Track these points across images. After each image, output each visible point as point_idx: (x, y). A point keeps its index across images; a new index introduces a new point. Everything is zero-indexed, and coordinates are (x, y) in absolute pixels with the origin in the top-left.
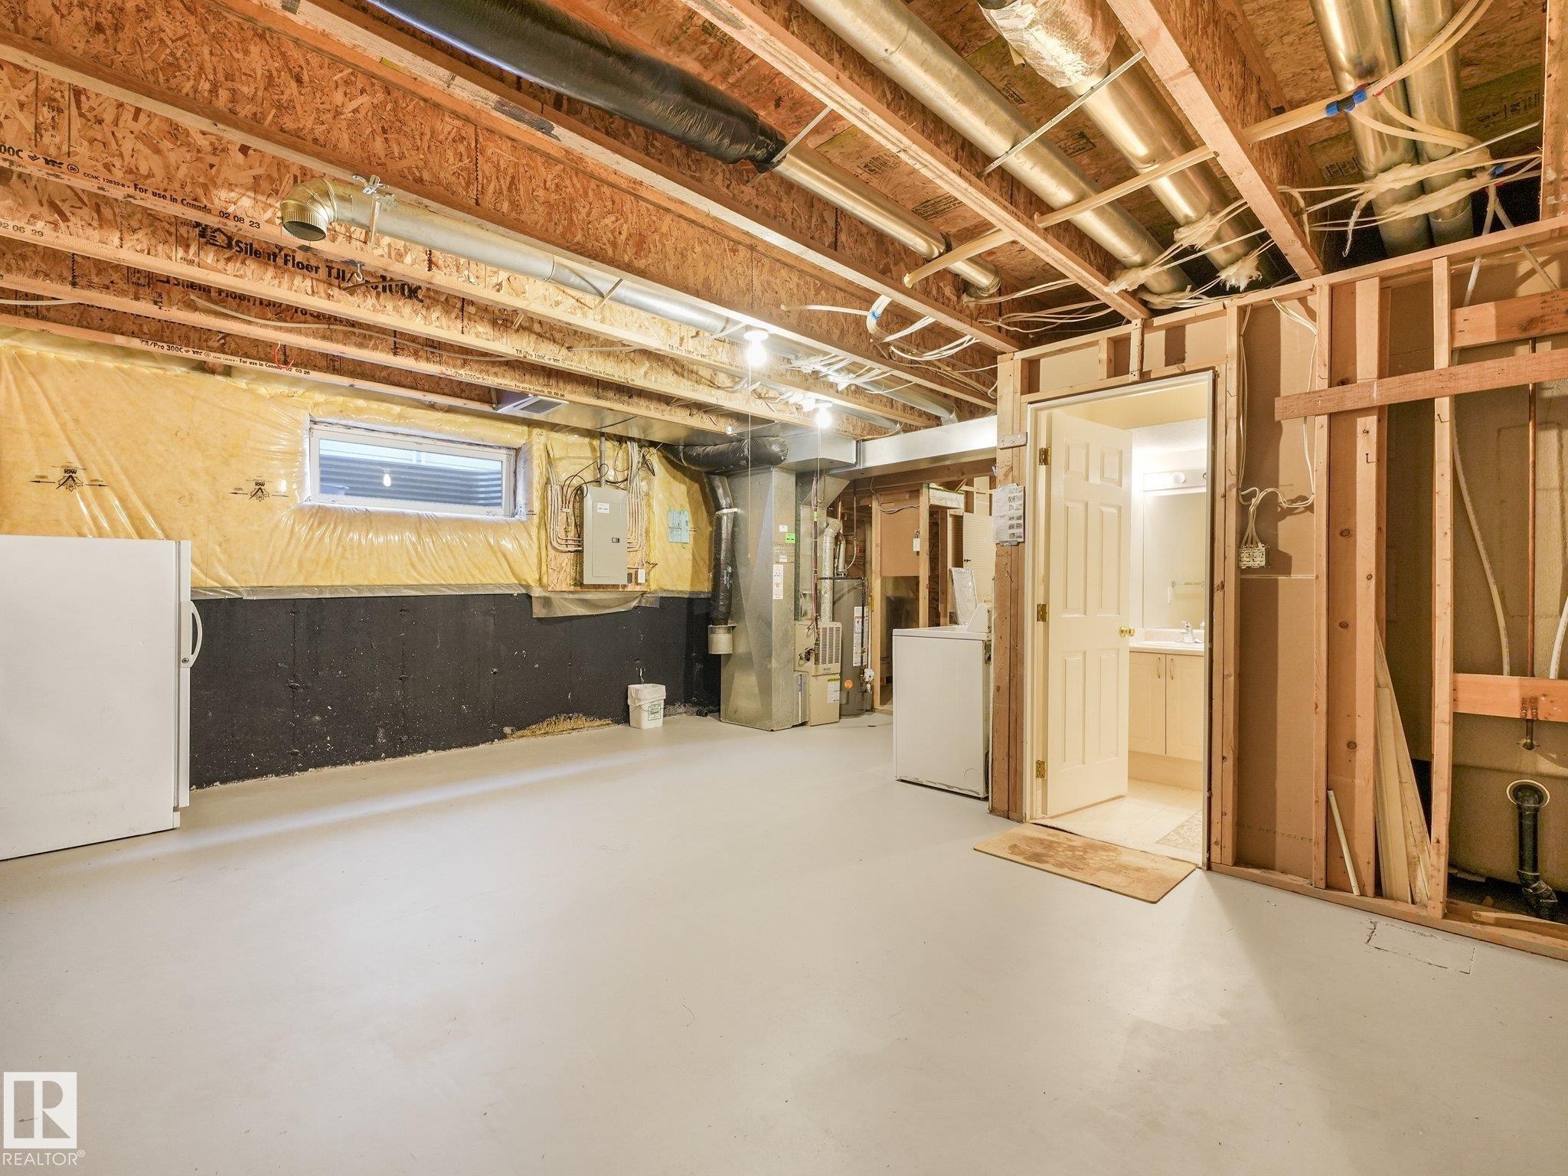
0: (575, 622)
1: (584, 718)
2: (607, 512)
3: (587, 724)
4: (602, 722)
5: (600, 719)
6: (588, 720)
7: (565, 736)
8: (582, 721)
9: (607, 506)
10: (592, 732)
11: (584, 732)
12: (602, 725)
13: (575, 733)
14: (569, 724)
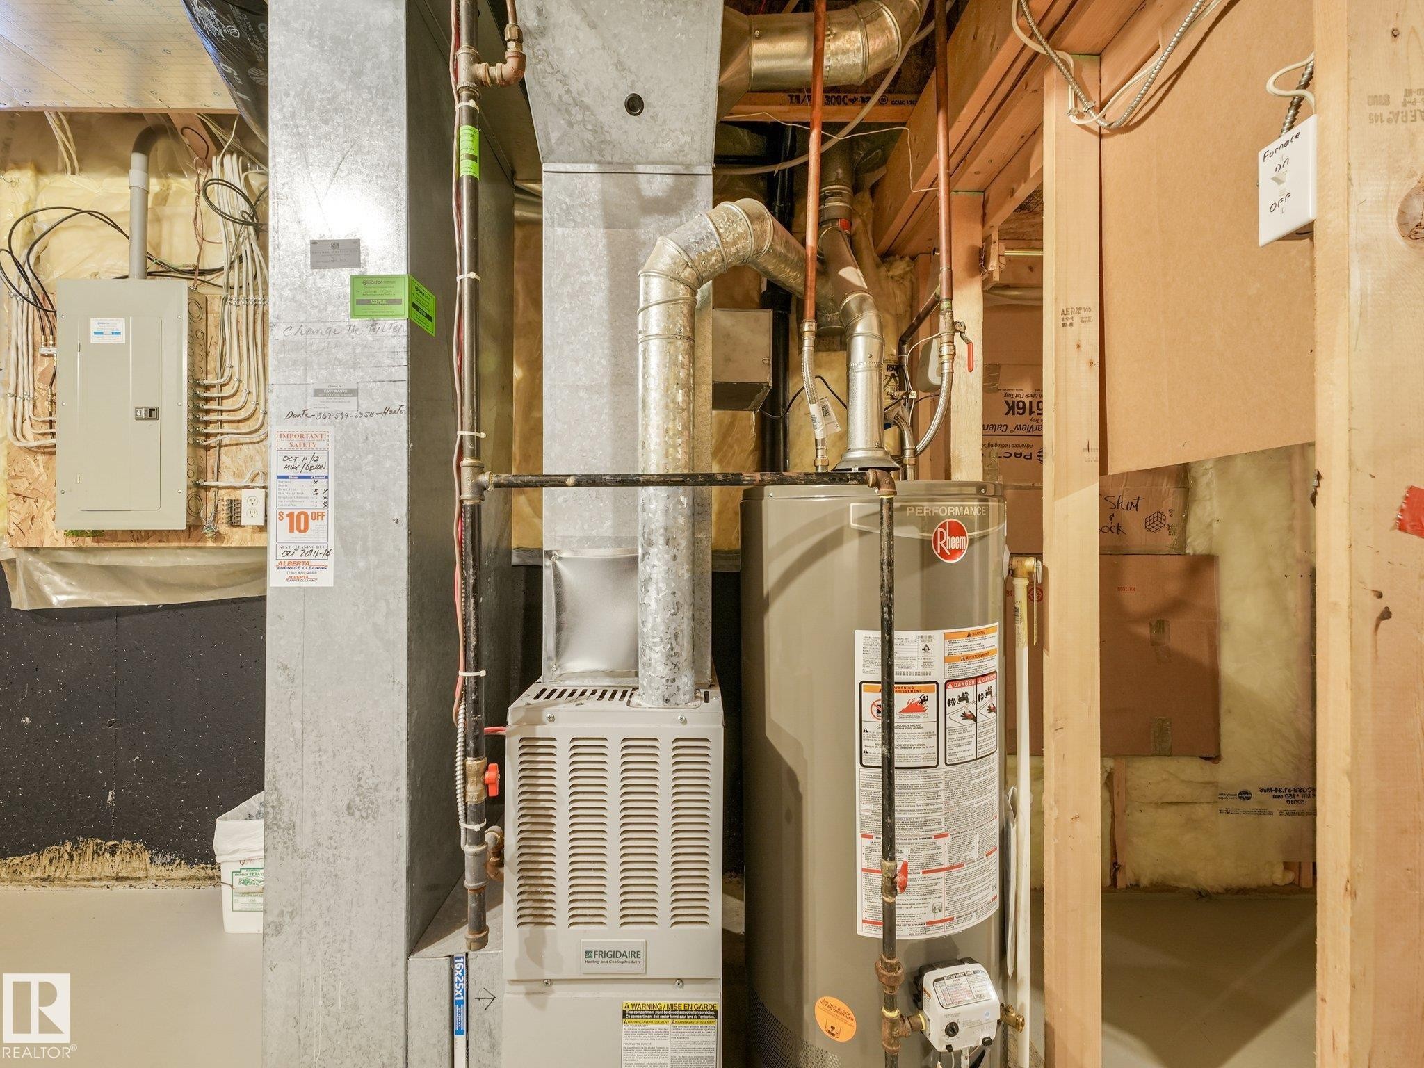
0: (125, 621)
1: (146, 855)
2: (120, 340)
3: (153, 871)
4: (195, 870)
5: (191, 863)
6: (158, 860)
7: (96, 892)
8: (139, 862)
9: (120, 324)
10: (165, 891)
11: (146, 889)
12: (192, 878)
13: (121, 889)
14: (108, 865)
